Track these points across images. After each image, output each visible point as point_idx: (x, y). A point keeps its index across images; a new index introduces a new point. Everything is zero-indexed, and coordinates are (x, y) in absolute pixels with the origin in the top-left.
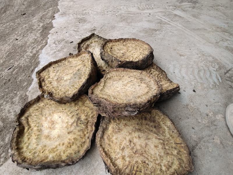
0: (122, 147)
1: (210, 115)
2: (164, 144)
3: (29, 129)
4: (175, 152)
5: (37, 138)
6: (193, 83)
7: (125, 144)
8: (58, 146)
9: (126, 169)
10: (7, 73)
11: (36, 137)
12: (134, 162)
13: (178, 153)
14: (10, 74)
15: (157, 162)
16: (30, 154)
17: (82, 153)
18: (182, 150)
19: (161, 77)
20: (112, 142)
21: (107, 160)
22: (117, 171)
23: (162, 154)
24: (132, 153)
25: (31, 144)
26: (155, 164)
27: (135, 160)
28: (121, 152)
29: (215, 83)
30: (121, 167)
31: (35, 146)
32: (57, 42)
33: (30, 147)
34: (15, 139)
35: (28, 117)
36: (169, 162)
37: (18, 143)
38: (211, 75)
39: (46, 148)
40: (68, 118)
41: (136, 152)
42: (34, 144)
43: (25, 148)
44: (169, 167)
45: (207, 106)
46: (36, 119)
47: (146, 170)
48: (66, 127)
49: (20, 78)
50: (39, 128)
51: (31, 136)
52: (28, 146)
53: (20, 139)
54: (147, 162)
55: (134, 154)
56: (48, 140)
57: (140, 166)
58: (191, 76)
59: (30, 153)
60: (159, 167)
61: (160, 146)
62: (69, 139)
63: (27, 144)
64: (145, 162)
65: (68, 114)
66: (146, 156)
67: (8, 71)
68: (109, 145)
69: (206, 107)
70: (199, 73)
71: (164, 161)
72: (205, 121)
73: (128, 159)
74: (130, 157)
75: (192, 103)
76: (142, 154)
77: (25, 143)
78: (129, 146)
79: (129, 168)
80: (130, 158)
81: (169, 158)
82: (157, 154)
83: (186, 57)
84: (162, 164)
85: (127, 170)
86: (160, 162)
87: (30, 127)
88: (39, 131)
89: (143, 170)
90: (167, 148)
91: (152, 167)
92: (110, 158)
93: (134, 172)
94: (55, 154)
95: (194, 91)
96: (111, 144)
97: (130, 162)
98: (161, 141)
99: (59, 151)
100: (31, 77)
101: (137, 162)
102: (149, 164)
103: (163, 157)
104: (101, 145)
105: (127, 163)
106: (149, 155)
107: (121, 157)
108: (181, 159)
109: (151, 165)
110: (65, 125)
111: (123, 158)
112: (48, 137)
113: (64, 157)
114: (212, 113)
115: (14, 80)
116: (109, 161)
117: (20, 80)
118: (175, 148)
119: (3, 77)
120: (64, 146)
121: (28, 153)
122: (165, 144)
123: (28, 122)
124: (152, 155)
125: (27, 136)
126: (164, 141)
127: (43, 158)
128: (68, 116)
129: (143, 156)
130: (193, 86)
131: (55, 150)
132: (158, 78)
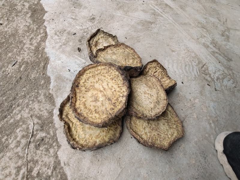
0: (144, 127)
1: (192, 100)
2: (168, 122)
4: (175, 126)
5: (83, 130)
6: (182, 76)
7: (145, 125)
9: (149, 140)
10: (13, 70)
12: (153, 135)
13: (176, 127)
14: (17, 70)
20: (137, 125)
21: (137, 136)
22: (144, 142)
23: (168, 128)
24: (151, 130)
25: (80, 135)
26: (165, 134)
27: (153, 134)
28: (144, 130)
29: (195, 75)
30: (146, 139)
31: (83, 136)
32: (58, 34)
33: (80, 137)
35: (67, 115)
36: (172, 132)
37: (71, 136)
38: (193, 69)
41: (153, 129)
44: (172, 135)
45: (190, 93)
47: (160, 138)
52: (79, 137)
55: (151, 131)
57: (157, 137)
58: (181, 71)
59: (83, 141)
60: (167, 136)
61: (166, 124)
63: (77, 136)
64: (159, 135)
66: (159, 131)
67: (14, 68)
68: (136, 127)
69: (189, 94)
70: (185, 68)
72: (189, 105)
73: (149, 134)
74: (149, 132)
75: (181, 92)
76: (156, 130)
78: (148, 126)
79: (151, 139)
80: (150, 133)
81: (172, 130)
82: (165, 129)
83: (176, 53)
85: (150, 140)
86: (167, 133)
87: (73, 123)
90: (170, 124)
93: (154, 141)
95: (182, 83)
96: (137, 126)
97: (150, 136)
98: (167, 121)
99: (102, 136)
101: (154, 135)
104: (131, 128)
105: (149, 136)
106: (161, 130)
107: (145, 133)
109: (162, 135)
111: (146, 133)
112: (90, 128)
113: (107, 140)
114: (193, 99)
115: (28, 78)
116: (138, 137)
117: (34, 77)
118: (175, 124)
120: (105, 132)
122: (169, 122)
123: (69, 119)
126: (168, 120)
127: (94, 143)
129: (157, 131)
130: (182, 79)
131: (99, 136)
132: (161, 75)
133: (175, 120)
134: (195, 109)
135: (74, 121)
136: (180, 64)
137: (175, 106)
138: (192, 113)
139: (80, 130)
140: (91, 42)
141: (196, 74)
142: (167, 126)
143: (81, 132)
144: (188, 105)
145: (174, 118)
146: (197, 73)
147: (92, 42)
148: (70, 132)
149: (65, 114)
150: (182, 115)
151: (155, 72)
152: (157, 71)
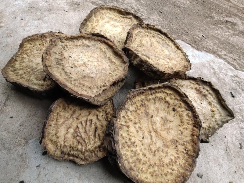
3: (121, 17)
8: (97, 24)
11: (112, 18)
13: (18, 73)
15: (32, 56)
16: (104, 12)
17: (83, 31)
19: (80, 147)
23: (30, 64)
32: (237, 79)
34: (117, 9)
35: (131, 19)
37: (114, 9)
40: (112, 34)
44: (22, 59)
46: (126, 21)
47: (37, 47)
48: (106, 31)
49: (184, 36)
50: (117, 21)
53: (116, 11)
54: (39, 51)
56: (106, 21)
60: (28, 55)
61: (35, 67)
62: (97, 29)
64: (40, 50)
65: (115, 36)
71: (27, 60)
77: (112, 13)
81: (24, 64)
82: (34, 61)
84: (27, 57)
86: (29, 58)
88: (115, 20)
89: (39, 46)
90: (29, 70)
91: (33, 51)
94: (94, 21)
99: (94, 23)
100: (180, 40)
102: (37, 51)
103: (29, 62)
109: (35, 52)
110: (107, 31)
112: (108, 22)
118: (21, 75)
120: (95, 26)
122: (31, 71)
123: (127, 18)
124: (38, 57)
125: (117, 15)
127: (96, 16)
128: (113, 35)
131: (97, 22)
132: (81, 137)
133: (23, 79)
135: (122, 19)
137: (29, 113)
139: (113, 16)
140: (208, 89)
142: (33, 65)
143: (110, 16)
145: (25, 80)
148: (117, 11)
149: (133, 19)
150: (10, 109)
151: (95, 131)
152: (95, 136)
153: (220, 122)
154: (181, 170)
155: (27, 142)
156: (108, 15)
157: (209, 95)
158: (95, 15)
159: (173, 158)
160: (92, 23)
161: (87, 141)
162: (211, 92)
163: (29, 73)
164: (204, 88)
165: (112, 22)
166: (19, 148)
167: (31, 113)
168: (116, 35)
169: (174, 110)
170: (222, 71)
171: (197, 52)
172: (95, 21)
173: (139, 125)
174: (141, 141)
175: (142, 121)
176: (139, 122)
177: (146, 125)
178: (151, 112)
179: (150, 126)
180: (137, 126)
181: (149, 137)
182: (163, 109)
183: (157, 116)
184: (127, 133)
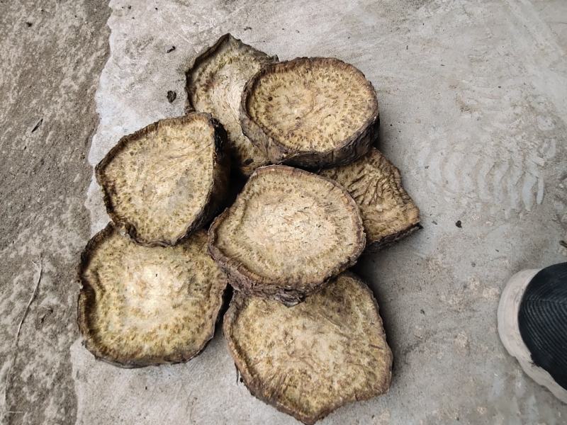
0: (269, 341)
1: (472, 286)
2: (348, 345)
3: (102, 295)
4: (365, 361)
5: (120, 314)
6: (464, 202)
7: (276, 337)
8: (158, 330)
9: (271, 380)
10: (33, 141)
11: (118, 311)
12: (287, 371)
13: (369, 363)
14: (40, 142)
15: (327, 375)
16: (112, 341)
17: (199, 345)
18: (380, 359)
19: (386, 186)
20: (253, 332)
21: (241, 363)
22: (255, 382)
23: (341, 362)
24: (286, 355)
25: (112, 323)
26: (324, 376)
27: (289, 368)
28: (266, 350)
29: (521, 204)
30: (263, 375)
31: (118, 327)
32: (133, 49)
33: (110, 328)
34: (83, 316)
35: (97, 269)
36: (349, 376)
37: (90, 322)
39: (137, 332)
40: (171, 277)
41: (293, 353)
42: (115, 323)
43: (102, 329)
44: (346, 384)
45: (474, 265)
46: (112, 276)
47: (305, 385)
48: (170, 296)
49: (64, 160)
50: (121, 294)
51: (109, 308)
52: (107, 327)
53: (91, 315)
54: (309, 373)
55: (288, 357)
56: (138, 318)
57: (296, 377)
58: (468, 182)
59: (112, 339)
60: (329, 383)
61: (340, 348)
62: (176, 319)
63: (105, 324)
64: (305, 373)
65: (172, 268)
66: (310, 362)
67: (34, 135)
68: (247, 336)
69: (470, 266)
70: (490, 174)
71: (340, 374)
72: (453, 301)
73: (277, 364)
74: (281, 360)
75: (440, 256)
76: (303, 359)
77: (102, 321)
78: (283, 342)
79: (277, 378)
80: (281, 362)
81: (350, 371)
82: (331, 361)
83: (476, 114)
84: (336, 380)
85: (272, 382)
86: (333, 375)
87: (105, 291)
88: (122, 300)
89: (300, 384)
90: (352, 351)
91: (317, 382)
92: (246, 360)
93: (284, 387)
94: (153, 343)
95: (459, 224)
96: (251, 334)
97: (279, 369)
98: (345, 339)
99: (159, 339)
100: (87, 161)
101: (291, 370)
102: (312, 376)
103: (340, 367)
104: (232, 337)
105: (275, 370)
106: (316, 361)
107: (266, 360)
108: (373, 373)
109: (315, 378)
110: (167, 292)
111: (269, 361)
112: (137, 311)
113: (169, 350)
114: (477, 283)
115: (54, 164)
116: (244, 365)
117: (65, 164)
118: (368, 354)
119: (27, 150)
120: (168, 330)
121: (109, 339)
122: (351, 344)
123: (98, 281)
124: (320, 361)
125: (103, 308)
126: (349, 338)
127: (135, 350)
128: (172, 273)
129: (305, 362)
130: (461, 211)
131: (153, 336)
132: (376, 191)
133: (372, 344)
134: (470, 317)
135: (108, 287)
136: (476, 159)
137: (400, 296)
138: (455, 329)
139: (114, 313)
140: (197, 75)
141: (527, 198)
142: (340, 354)
143: (115, 318)
144: (450, 302)
145: (371, 337)
146: (535, 195)
147: (200, 75)
148: (90, 312)
149: (93, 265)
150: (417, 327)
151: (358, 180)
152: (363, 177)
153: (243, 50)
154: (331, 68)
155: (428, 260)
156: (115, 326)
157: (208, 70)
158: (136, 353)
159: (326, 80)
160: (165, 343)
161: (375, 183)
162: (200, 69)
163: (356, 344)
164: (199, 80)
165: (134, 302)
166: (440, 262)
167: (398, 291)
168: (169, 268)
169: (270, 99)
170: (129, 71)
171: (104, 121)
172: (155, 341)
173: (319, 127)
174: (335, 116)
175: (313, 126)
176: (315, 128)
177: (312, 120)
178: (293, 123)
179: (310, 115)
180: (322, 128)
181: (324, 110)
182: (279, 112)
183: (293, 114)
184: (338, 132)
